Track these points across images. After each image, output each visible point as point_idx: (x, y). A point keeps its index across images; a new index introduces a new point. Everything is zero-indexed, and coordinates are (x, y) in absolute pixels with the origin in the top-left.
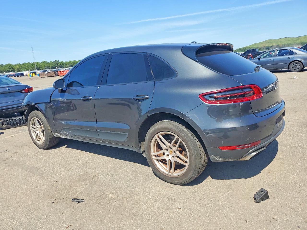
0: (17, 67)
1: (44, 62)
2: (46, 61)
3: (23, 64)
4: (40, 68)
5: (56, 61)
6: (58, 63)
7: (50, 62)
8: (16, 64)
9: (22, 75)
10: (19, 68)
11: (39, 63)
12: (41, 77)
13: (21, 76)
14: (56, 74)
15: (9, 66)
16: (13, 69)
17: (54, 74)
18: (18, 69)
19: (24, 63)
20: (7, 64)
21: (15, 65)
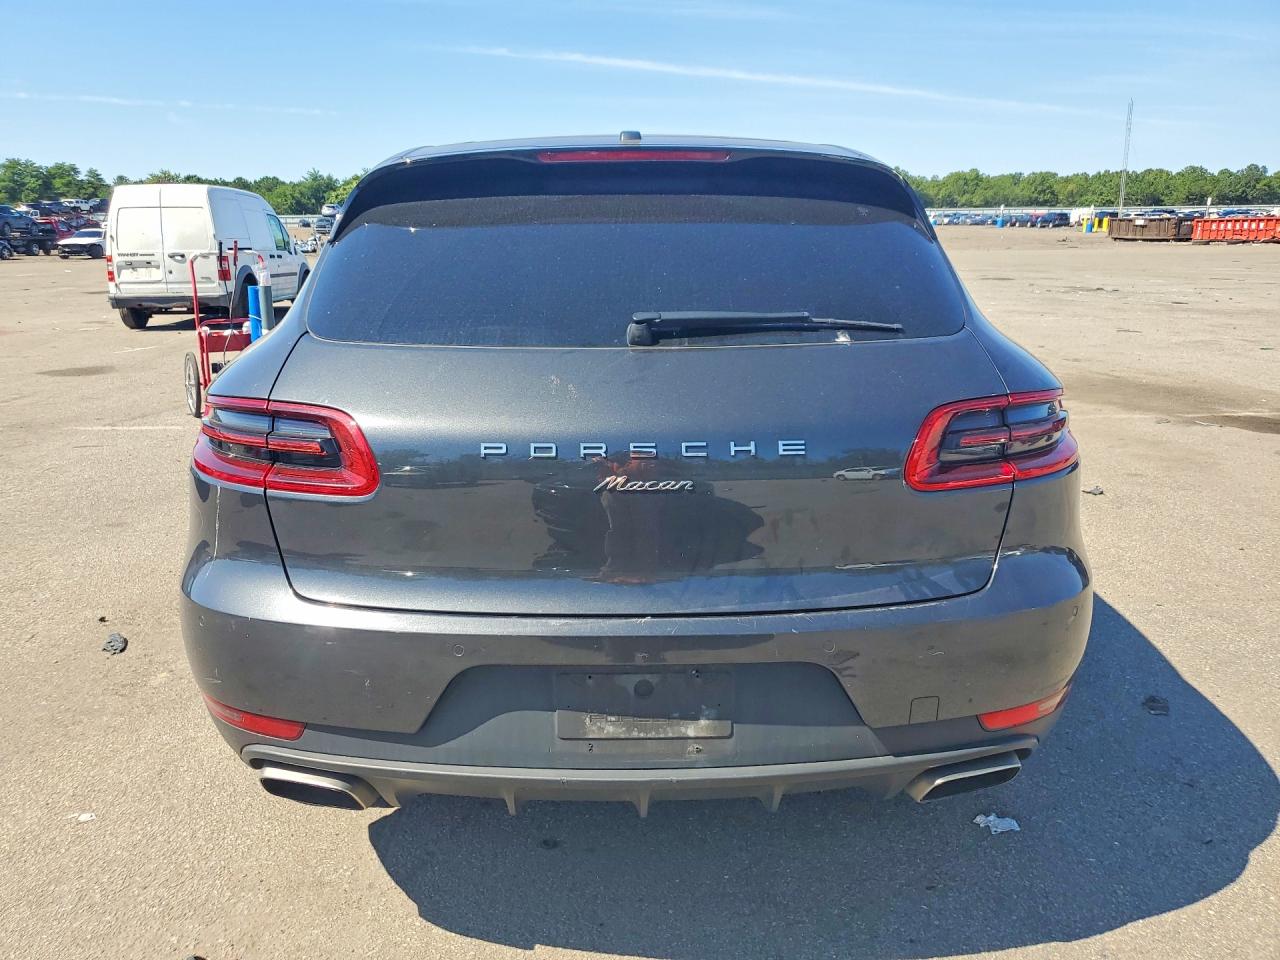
0: (1071, 187)
1: (1194, 169)
2: (1202, 169)
3: (1098, 176)
4: (1163, 198)
5: (1253, 168)
6: (1257, 181)
7: (1222, 172)
8: (1071, 174)
9: (1063, 220)
10: (1075, 191)
11: (1168, 174)
12: (1115, 239)
13: (1054, 226)
14: (1183, 230)
15: (1042, 183)
16: (1052, 193)
17: (1174, 231)
18: (1071, 194)
19: (1102, 172)
20: (1034, 173)
21: (1067, 180)
